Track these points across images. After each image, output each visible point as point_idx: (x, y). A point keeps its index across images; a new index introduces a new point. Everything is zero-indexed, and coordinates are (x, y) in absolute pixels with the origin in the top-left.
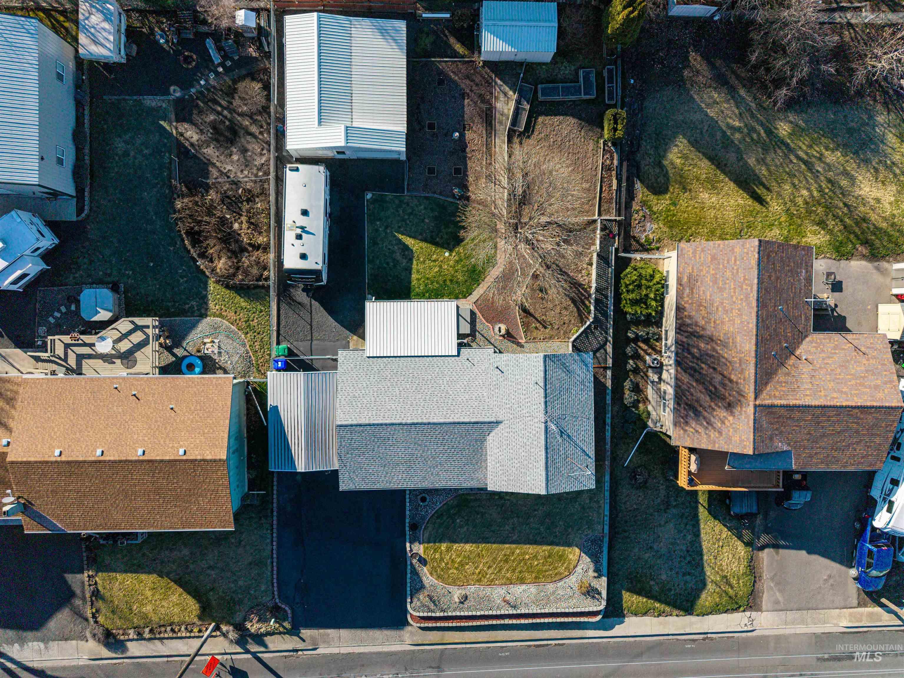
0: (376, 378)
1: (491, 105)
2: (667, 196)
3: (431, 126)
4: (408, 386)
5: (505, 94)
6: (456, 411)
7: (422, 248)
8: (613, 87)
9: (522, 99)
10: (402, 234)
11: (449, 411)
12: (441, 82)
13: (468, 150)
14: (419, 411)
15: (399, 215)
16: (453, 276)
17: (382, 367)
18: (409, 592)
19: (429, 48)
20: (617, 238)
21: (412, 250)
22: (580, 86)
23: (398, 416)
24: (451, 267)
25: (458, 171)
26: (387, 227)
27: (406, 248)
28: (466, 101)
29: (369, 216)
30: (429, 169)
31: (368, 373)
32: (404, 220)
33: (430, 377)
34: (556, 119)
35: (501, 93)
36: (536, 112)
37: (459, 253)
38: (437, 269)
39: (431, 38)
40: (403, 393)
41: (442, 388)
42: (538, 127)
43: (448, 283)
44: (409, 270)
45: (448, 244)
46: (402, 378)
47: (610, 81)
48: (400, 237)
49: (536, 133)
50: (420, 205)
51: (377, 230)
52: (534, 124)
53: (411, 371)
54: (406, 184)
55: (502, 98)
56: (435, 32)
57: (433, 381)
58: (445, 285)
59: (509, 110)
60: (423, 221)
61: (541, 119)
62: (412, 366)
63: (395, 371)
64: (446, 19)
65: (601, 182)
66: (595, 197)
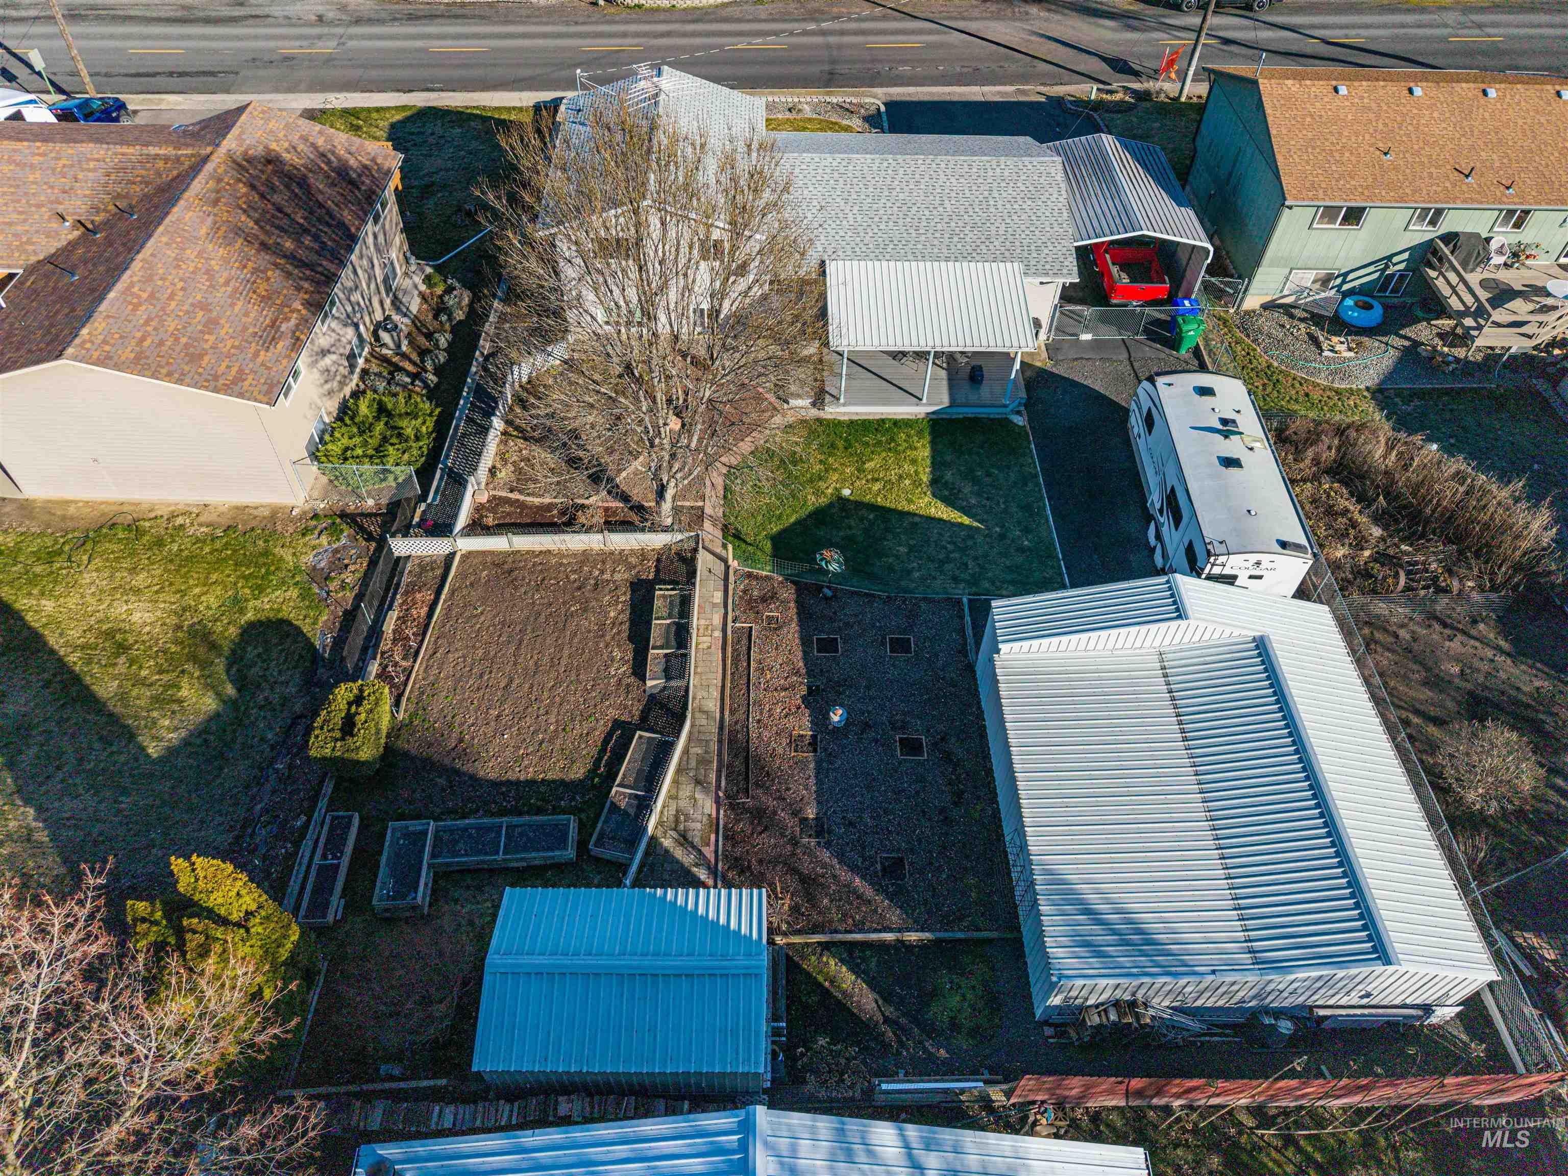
0: (993, 228)
1: (732, 807)
2: (250, 616)
3: (912, 747)
4: (927, 212)
5: (684, 839)
6: (828, 171)
7: (910, 501)
8: (324, 857)
9: (632, 811)
10: (961, 525)
11: (842, 170)
12: (893, 869)
13: (804, 690)
14: (901, 171)
15: (975, 558)
16: (830, 455)
17: (983, 247)
18: (885, 118)
19: (944, 979)
20: (416, 519)
21: (934, 495)
22: (433, 856)
23: (943, 165)
24: (835, 470)
25: (828, 646)
26: (1002, 537)
27: (950, 501)
28: (811, 813)
29: (1052, 556)
30: (908, 651)
31: (1011, 238)
32: (963, 550)
33: (882, 226)
34: (528, 772)
35: (697, 841)
36: (594, 786)
37: (818, 493)
38: (869, 465)
39: (938, 1012)
40: (937, 202)
41: (856, 208)
42: (590, 750)
43: (840, 444)
44: (937, 464)
45: (842, 509)
46: (939, 227)
47: (327, 874)
48: (966, 520)
49: (599, 734)
50: (923, 579)
51: (1026, 530)
52: (598, 760)
53: (923, 238)
54: (968, 619)
55: (696, 828)
56: (930, 1031)
57: (877, 219)
58: (846, 440)
59: (672, 797)
60: (911, 549)
61: (578, 772)
62: (919, 246)
63: (956, 239)
64: (890, 1076)
65: (427, 626)
66: (452, 592)
